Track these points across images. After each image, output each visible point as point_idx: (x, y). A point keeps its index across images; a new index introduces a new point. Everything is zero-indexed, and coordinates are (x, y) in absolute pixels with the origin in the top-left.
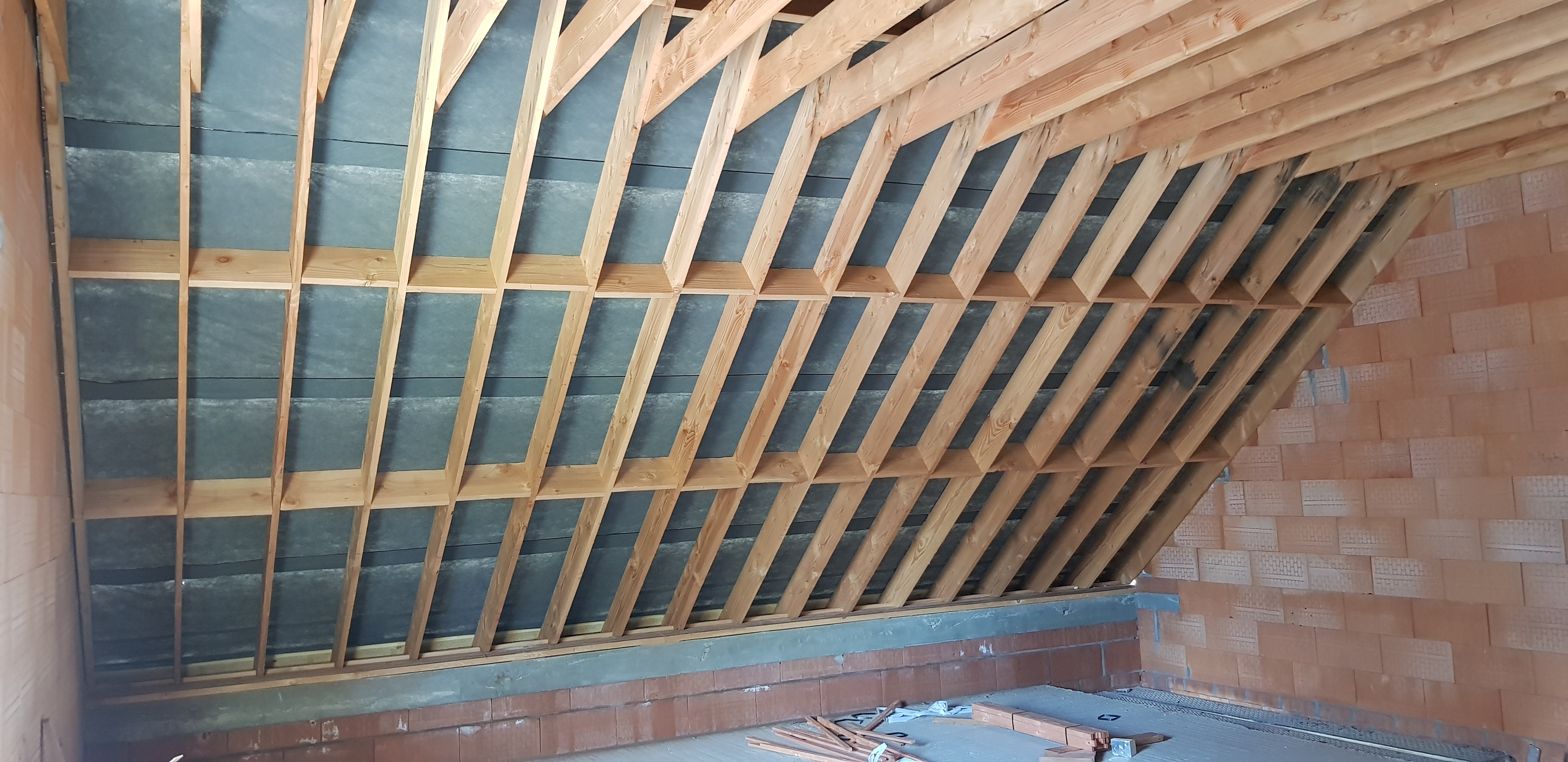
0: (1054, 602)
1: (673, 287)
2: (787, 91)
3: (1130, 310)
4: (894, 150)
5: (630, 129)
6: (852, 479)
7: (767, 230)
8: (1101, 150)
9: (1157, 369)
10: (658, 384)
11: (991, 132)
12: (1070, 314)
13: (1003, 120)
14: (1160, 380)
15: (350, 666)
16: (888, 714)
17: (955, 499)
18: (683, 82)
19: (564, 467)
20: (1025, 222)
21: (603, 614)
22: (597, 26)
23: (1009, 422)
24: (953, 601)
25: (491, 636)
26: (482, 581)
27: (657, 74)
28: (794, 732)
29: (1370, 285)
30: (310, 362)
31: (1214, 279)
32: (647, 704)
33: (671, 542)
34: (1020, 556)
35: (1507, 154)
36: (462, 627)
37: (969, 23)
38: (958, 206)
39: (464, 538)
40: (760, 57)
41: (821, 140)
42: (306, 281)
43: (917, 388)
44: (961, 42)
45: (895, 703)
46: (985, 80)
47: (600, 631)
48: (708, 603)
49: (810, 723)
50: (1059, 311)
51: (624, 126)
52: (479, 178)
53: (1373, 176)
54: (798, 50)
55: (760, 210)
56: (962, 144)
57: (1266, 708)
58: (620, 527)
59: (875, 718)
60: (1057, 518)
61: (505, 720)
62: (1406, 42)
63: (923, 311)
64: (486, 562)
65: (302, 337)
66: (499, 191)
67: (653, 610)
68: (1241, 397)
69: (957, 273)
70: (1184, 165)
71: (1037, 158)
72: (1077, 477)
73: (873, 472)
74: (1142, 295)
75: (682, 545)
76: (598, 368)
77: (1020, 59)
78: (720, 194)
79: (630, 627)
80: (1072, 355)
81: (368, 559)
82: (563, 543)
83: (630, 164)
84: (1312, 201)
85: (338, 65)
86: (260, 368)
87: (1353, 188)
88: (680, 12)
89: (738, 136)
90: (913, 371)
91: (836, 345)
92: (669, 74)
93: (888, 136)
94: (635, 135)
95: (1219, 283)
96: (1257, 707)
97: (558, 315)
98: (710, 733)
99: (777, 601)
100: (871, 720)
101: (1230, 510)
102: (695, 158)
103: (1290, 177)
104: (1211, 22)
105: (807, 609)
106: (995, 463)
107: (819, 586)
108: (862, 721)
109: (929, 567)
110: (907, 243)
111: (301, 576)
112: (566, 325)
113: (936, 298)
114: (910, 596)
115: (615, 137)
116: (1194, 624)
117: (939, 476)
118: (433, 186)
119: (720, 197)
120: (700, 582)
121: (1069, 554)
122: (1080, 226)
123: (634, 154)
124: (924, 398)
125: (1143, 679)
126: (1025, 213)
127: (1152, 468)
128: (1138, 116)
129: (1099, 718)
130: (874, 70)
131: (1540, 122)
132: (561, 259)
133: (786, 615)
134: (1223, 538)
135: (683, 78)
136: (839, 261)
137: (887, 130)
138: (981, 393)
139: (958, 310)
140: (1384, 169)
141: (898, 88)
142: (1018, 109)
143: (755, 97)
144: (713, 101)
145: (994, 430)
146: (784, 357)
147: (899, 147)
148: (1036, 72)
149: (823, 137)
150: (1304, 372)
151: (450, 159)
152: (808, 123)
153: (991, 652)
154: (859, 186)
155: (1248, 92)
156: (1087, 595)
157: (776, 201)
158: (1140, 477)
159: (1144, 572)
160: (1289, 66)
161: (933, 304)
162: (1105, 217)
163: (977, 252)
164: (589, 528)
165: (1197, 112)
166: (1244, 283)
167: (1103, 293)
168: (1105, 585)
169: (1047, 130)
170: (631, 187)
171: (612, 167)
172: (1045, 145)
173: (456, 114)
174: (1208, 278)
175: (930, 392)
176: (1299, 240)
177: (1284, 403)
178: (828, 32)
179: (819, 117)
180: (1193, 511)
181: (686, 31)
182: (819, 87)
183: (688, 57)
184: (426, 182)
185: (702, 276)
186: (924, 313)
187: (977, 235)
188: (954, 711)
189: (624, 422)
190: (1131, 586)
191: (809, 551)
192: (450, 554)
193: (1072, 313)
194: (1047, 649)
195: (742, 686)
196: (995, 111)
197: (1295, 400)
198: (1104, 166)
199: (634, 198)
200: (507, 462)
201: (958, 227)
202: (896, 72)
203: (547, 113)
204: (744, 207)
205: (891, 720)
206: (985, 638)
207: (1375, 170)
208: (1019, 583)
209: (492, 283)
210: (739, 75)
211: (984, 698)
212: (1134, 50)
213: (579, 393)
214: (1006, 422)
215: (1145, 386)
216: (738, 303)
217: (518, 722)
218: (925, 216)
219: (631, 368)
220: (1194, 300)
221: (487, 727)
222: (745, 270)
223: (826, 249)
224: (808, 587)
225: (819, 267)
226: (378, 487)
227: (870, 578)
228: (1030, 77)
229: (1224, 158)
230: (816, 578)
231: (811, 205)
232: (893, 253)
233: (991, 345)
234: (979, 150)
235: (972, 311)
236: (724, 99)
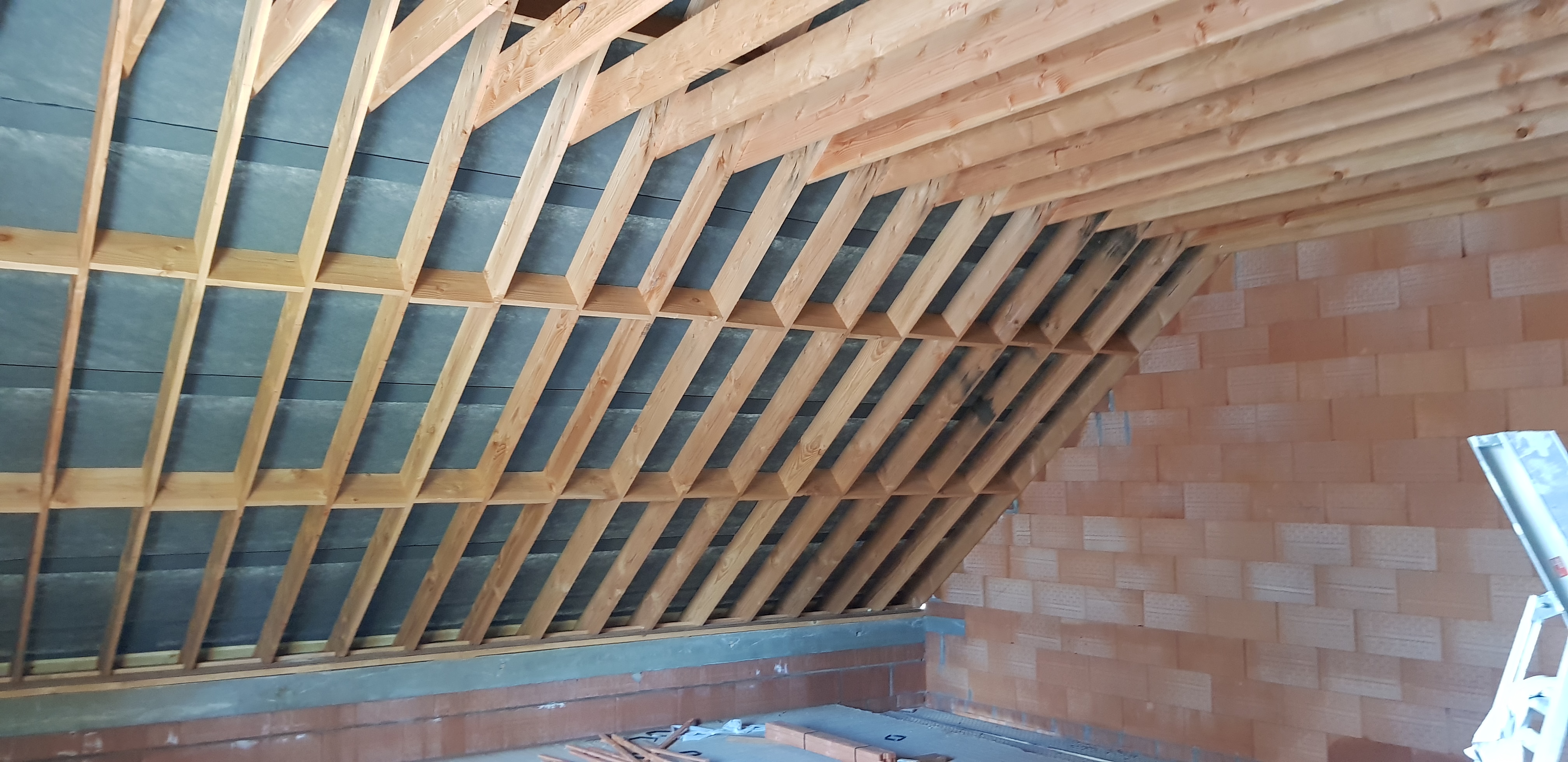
0: (847, 623)
1: (493, 297)
2: (625, 110)
3: (938, 347)
4: (726, 177)
5: (460, 133)
6: (662, 499)
7: (594, 245)
8: (922, 192)
9: (959, 405)
10: (471, 394)
11: (821, 167)
12: (883, 347)
13: (835, 157)
14: (961, 415)
15: (119, 675)
16: (682, 732)
17: (762, 522)
18: (520, 91)
19: (364, 476)
20: (846, 256)
21: (395, 627)
22: (434, 27)
23: (818, 449)
24: (752, 620)
25: (275, 647)
26: (268, 589)
27: (492, 80)
28: (588, 749)
29: (1157, 336)
30: (93, 352)
31: (1016, 322)
32: (437, 720)
33: (471, 556)
34: (820, 578)
35: (1286, 224)
36: (242, 637)
37: (810, 61)
38: (784, 236)
39: (251, 544)
40: (599, 73)
41: (655, 160)
42: (95, 266)
43: (733, 412)
44: (801, 80)
45: (690, 721)
46: (819, 117)
47: (390, 644)
48: (506, 618)
49: (604, 740)
50: (873, 344)
51: (453, 129)
52: (293, 171)
53: (1165, 236)
54: (639, 70)
55: (587, 226)
56: (792, 176)
57: (1040, 731)
58: (420, 539)
59: (670, 735)
60: (858, 542)
61: (284, 734)
62: (1209, 117)
63: (743, 336)
64: (273, 570)
65: (87, 326)
66: (313, 186)
67: (449, 624)
68: (1033, 434)
69: (778, 301)
70: (998, 213)
71: (862, 195)
72: (878, 504)
73: (684, 492)
74: (950, 334)
75: (484, 559)
76: (406, 375)
77: (856, 101)
78: (549, 206)
79: (424, 641)
80: (882, 386)
81: (145, 563)
82: (357, 553)
83: (456, 169)
84: (1110, 255)
85: (148, 41)
86: (37, 355)
87: (1147, 245)
88: (520, 20)
89: (571, 149)
90: (730, 394)
91: (655, 364)
92: (504, 81)
93: (721, 162)
94: (465, 140)
95: (1020, 327)
96: (1032, 729)
97: (367, 320)
98: (501, 750)
99: (577, 617)
100: (666, 738)
101: (1016, 540)
102: (524, 167)
103: (1091, 231)
104: (1036, 83)
105: (609, 625)
106: (803, 487)
107: (621, 603)
108: (656, 739)
109: (731, 587)
110: (732, 269)
111: (69, 579)
112: (376, 329)
113: (756, 324)
114: (711, 615)
115: (442, 140)
116: (978, 648)
117: (748, 498)
118: (243, 176)
119: (548, 209)
120: (500, 596)
121: (866, 577)
122: (898, 263)
123: (461, 158)
124: (739, 422)
125: (927, 700)
126: (847, 247)
127: (947, 498)
128: (960, 164)
129: (886, 738)
130: (713, 97)
131: (1318, 198)
132: (376, 260)
133: (586, 632)
134: (1008, 567)
135: (520, 87)
136: (664, 283)
137: (720, 156)
138: (794, 419)
139: (778, 337)
140: (1177, 230)
141: (736, 118)
142: (848, 147)
143: (591, 112)
144: (547, 111)
145: (803, 456)
146: (602, 374)
147: (731, 174)
148: (871, 114)
149: (658, 158)
150: (1091, 414)
151: (263, 148)
152: (643, 142)
153: (786, 672)
154: (689, 209)
155: (1063, 149)
156: (880, 617)
157: (606, 218)
158: (936, 506)
159: (933, 597)
160: (1102, 129)
161: (753, 330)
162: (922, 257)
163: (799, 282)
164: (386, 539)
165: (1014, 164)
166: (1043, 327)
167: (915, 329)
168: (897, 608)
169: (873, 170)
170: (456, 192)
171: (436, 170)
172: (870, 184)
173: (272, 103)
174: (1011, 321)
175: (745, 415)
176: (1096, 291)
177: (1072, 442)
178: (671, 56)
179: (654, 138)
180: (983, 540)
181: (525, 40)
182: (656, 107)
183: (526, 66)
184: (236, 171)
185: (524, 288)
186: (744, 338)
187: (801, 266)
188: (748, 729)
189: (432, 432)
190: (920, 610)
191: (613, 569)
192: (236, 560)
193: (885, 346)
194: (838, 670)
195: (537, 703)
196: (826, 147)
197: (1082, 440)
198: (924, 208)
199: (457, 203)
200: (303, 467)
201: (783, 256)
202: (735, 101)
203: (372, 109)
204: (572, 220)
205: (685, 738)
206: (782, 658)
207: (1169, 230)
208: (816, 605)
209: (299, 280)
210: (576, 88)
211: (776, 717)
212: (963, 101)
213: (386, 400)
214: (816, 448)
215: (947, 419)
216: (560, 317)
217: (299, 737)
218: (752, 243)
219: (443, 376)
220: (996, 340)
221: (266, 741)
222: (569, 285)
223: (652, 269)
224: (611, 604)
225: (644, 286)
226: (161, 487)
227: (673, 597)
228: (864, 119)
229: (1034, 209)
230: (619, 595)
231: (639, 224)
232: (718, 276)
233: (807, 373)
234: (808, 184)
235: (790, 338)
236: (559, 111)
